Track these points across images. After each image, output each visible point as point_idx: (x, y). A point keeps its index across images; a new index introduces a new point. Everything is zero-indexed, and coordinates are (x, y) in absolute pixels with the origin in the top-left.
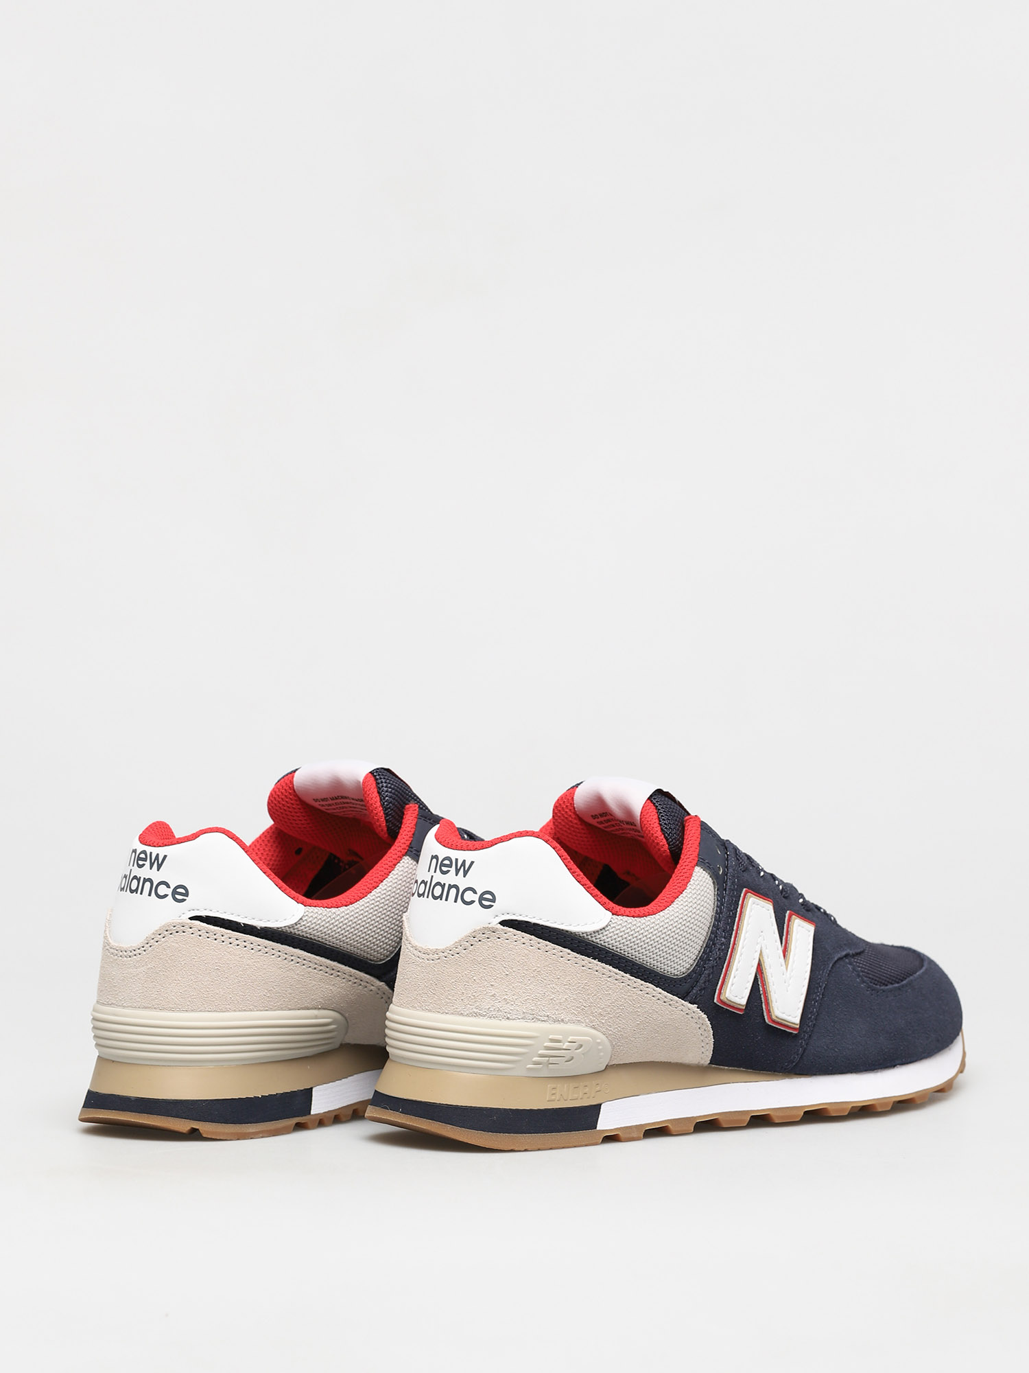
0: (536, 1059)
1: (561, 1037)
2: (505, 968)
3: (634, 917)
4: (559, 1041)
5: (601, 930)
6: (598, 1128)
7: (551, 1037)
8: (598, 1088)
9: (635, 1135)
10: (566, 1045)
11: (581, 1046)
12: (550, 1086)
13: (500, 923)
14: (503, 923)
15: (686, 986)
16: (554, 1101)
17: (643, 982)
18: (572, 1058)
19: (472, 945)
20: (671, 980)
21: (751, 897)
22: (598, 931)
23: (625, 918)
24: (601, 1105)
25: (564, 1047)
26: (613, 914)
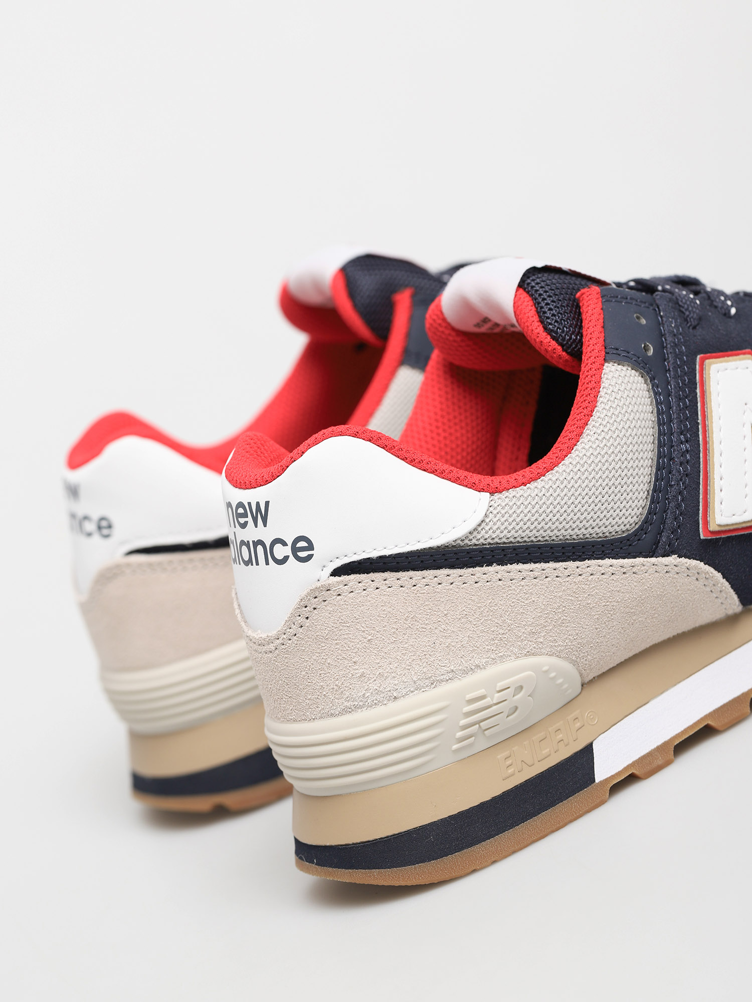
0: (459, 734)
1: (483, 690)
2: (364, 631)
3: (524, 484)
4: (483, 697)
5: (479, 525)
6: (597, 781)
7: (469, 696)
8: (578, 725)
9: (660, 762)
10: (497, 697)
11: (521, 688)
12: (501, 756)
13: (331, 575)
14: (336, 572)
15: (647, 538)
16: (513, 775)
17: (578, 563)
18: (516, 708)
19: (307, 618)
20: (621, 540)
21: (710, 364)
22: (475, 529)
23: (512, 492)
24: (591, 745)
25: (495, 702)
26: (492, 493)
